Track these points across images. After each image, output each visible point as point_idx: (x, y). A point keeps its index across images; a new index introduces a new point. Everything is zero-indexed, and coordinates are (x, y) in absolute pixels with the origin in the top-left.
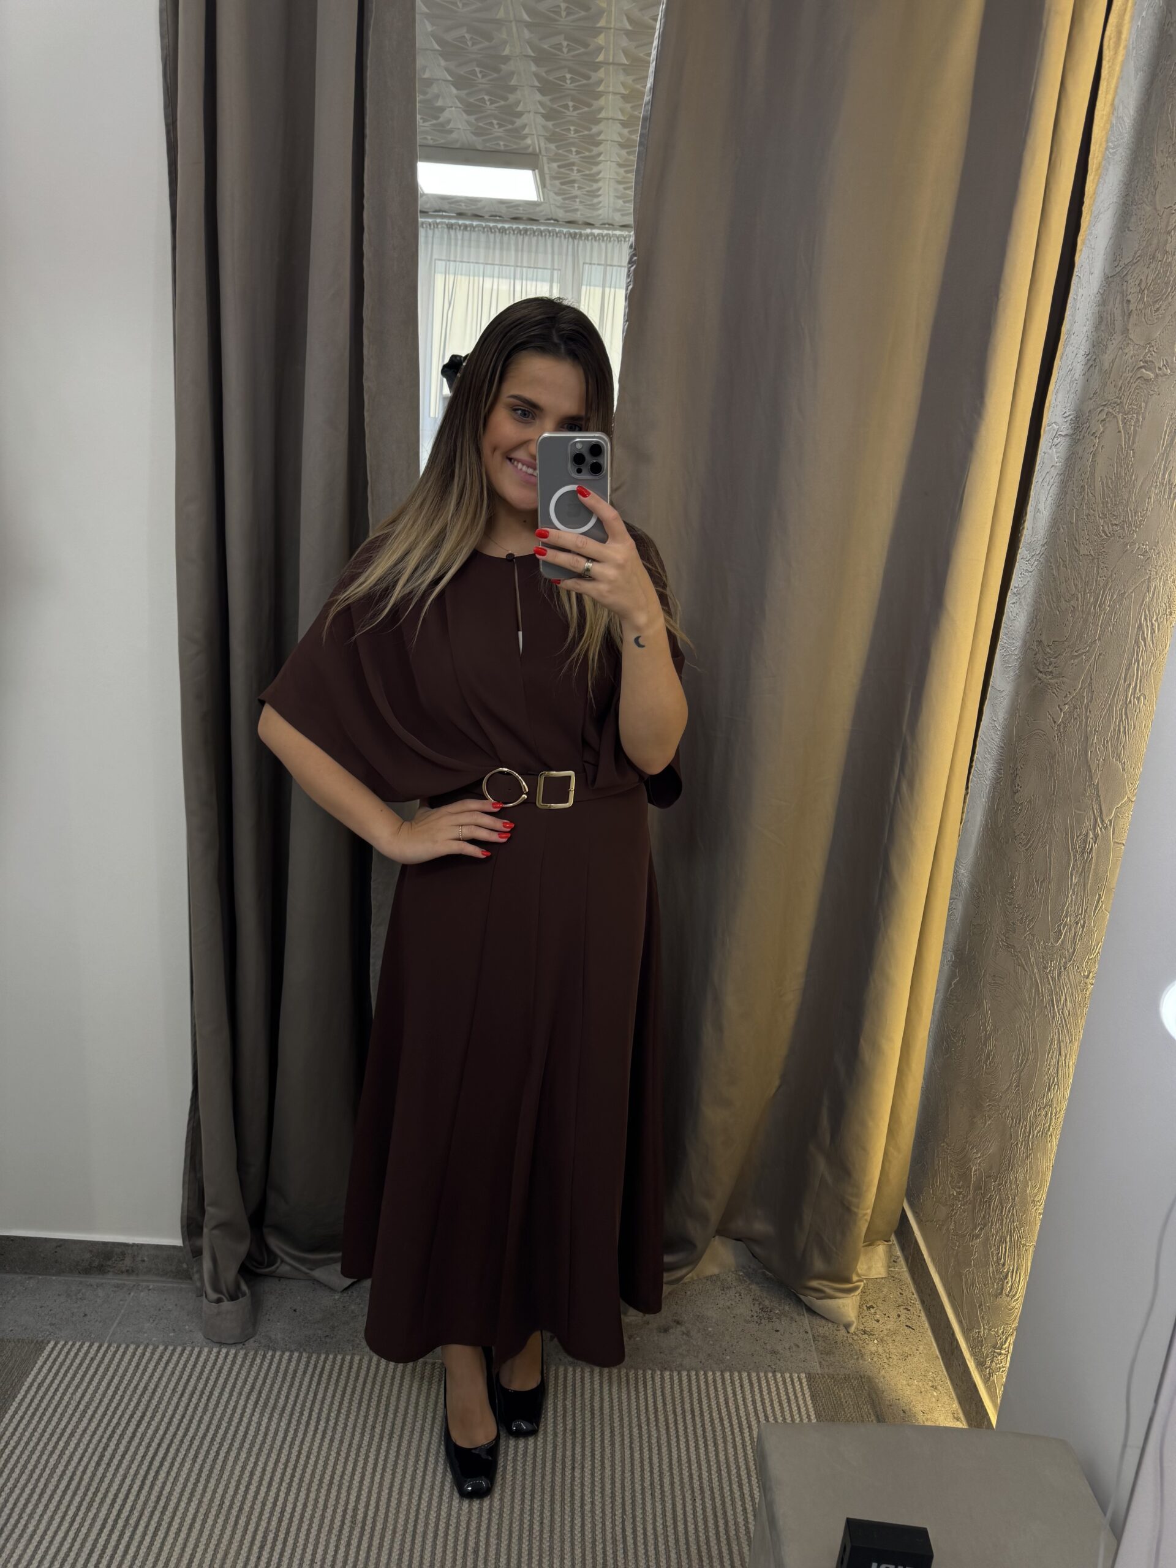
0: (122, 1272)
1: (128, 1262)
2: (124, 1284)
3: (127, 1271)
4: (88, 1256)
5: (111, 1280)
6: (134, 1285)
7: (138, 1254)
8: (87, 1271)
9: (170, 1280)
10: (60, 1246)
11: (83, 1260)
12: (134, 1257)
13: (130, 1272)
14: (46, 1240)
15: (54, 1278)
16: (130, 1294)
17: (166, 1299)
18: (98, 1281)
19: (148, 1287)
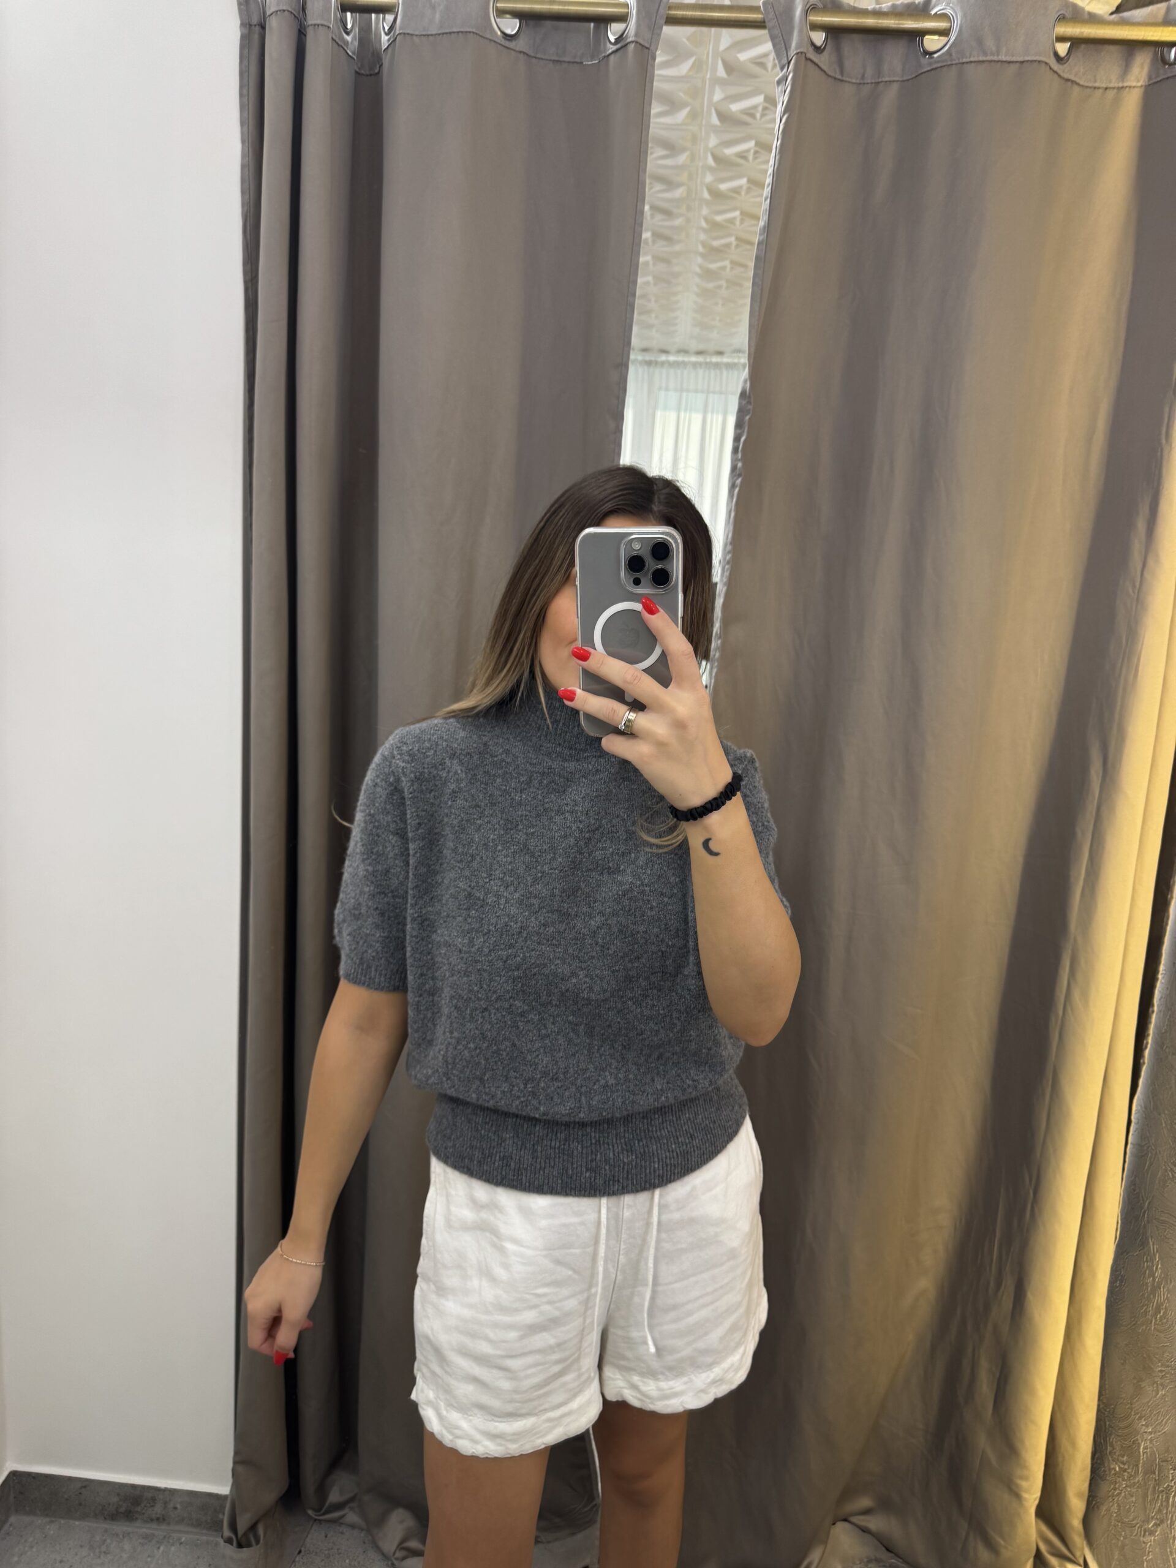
0: (152, 1520)
1: (158, 1509)
2: (153, 1535)
3: (158, 1519)
4: (115, 1499)
5: (141, 1528)
6: (165, 1537)
7: (170, 1500)
8: (114, 1517)
9: (204, 1531)
10: (85, 1487)
11: (109, 1504)
12: (166, 1503)
13: (161, 1520)
14: (70, 1479)
15: (77, 1523)
16: (159, 1548)
17: (199, 1557)
18: (125, 1529)
19: (180, 1539)
